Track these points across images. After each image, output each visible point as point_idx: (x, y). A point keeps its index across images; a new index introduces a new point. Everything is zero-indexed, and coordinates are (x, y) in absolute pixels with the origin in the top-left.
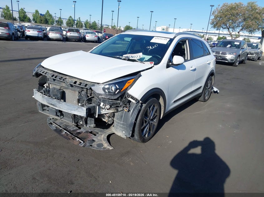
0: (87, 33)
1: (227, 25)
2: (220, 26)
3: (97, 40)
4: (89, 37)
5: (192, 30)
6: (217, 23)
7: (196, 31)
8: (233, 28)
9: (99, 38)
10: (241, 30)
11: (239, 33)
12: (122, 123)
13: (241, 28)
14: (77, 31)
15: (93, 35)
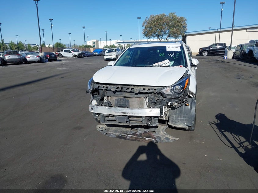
0: (27, 54)
1: (157, 34)
2: (151, 35)
3: (39, 60)
4: (29, 58)
5: (122, 41)
6: (148, 33)
7: (125, 41)
8: (162, 36)
9: (40, 58)
10: (169, 36)
11: (167, 39)
12: (183, 116)
13: (167, 35)
14: (17, 53)
15: (34, 55)
